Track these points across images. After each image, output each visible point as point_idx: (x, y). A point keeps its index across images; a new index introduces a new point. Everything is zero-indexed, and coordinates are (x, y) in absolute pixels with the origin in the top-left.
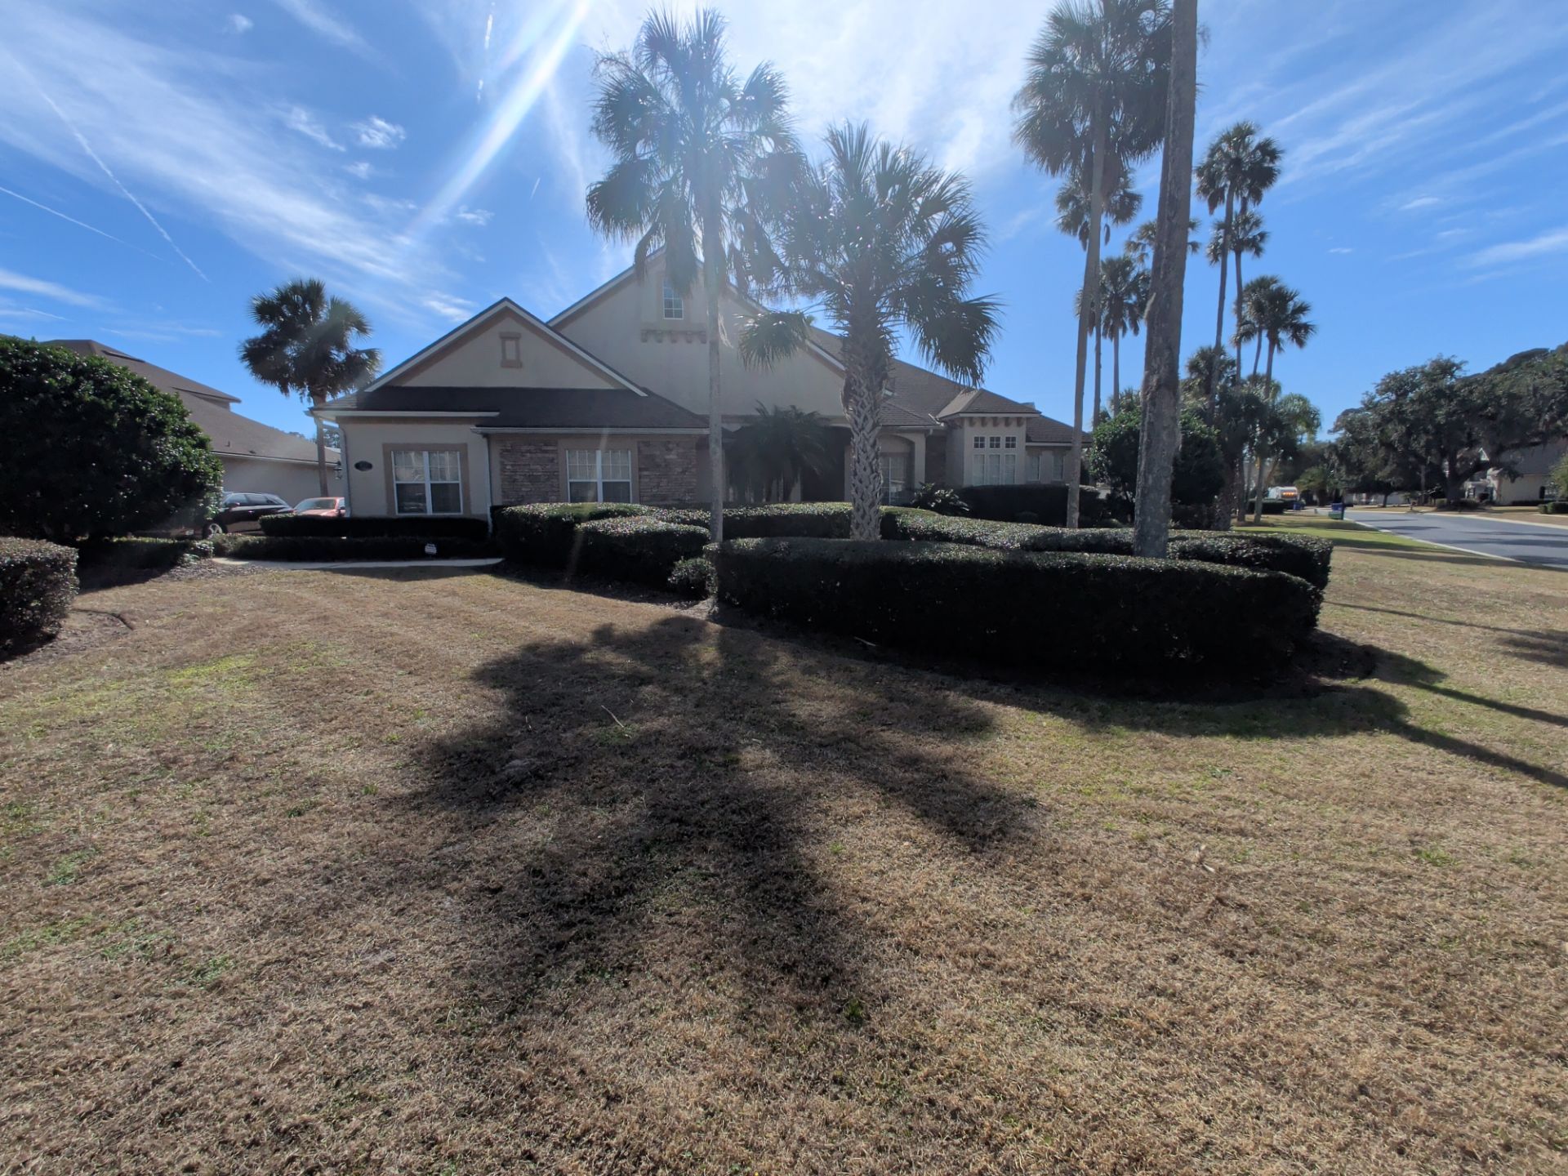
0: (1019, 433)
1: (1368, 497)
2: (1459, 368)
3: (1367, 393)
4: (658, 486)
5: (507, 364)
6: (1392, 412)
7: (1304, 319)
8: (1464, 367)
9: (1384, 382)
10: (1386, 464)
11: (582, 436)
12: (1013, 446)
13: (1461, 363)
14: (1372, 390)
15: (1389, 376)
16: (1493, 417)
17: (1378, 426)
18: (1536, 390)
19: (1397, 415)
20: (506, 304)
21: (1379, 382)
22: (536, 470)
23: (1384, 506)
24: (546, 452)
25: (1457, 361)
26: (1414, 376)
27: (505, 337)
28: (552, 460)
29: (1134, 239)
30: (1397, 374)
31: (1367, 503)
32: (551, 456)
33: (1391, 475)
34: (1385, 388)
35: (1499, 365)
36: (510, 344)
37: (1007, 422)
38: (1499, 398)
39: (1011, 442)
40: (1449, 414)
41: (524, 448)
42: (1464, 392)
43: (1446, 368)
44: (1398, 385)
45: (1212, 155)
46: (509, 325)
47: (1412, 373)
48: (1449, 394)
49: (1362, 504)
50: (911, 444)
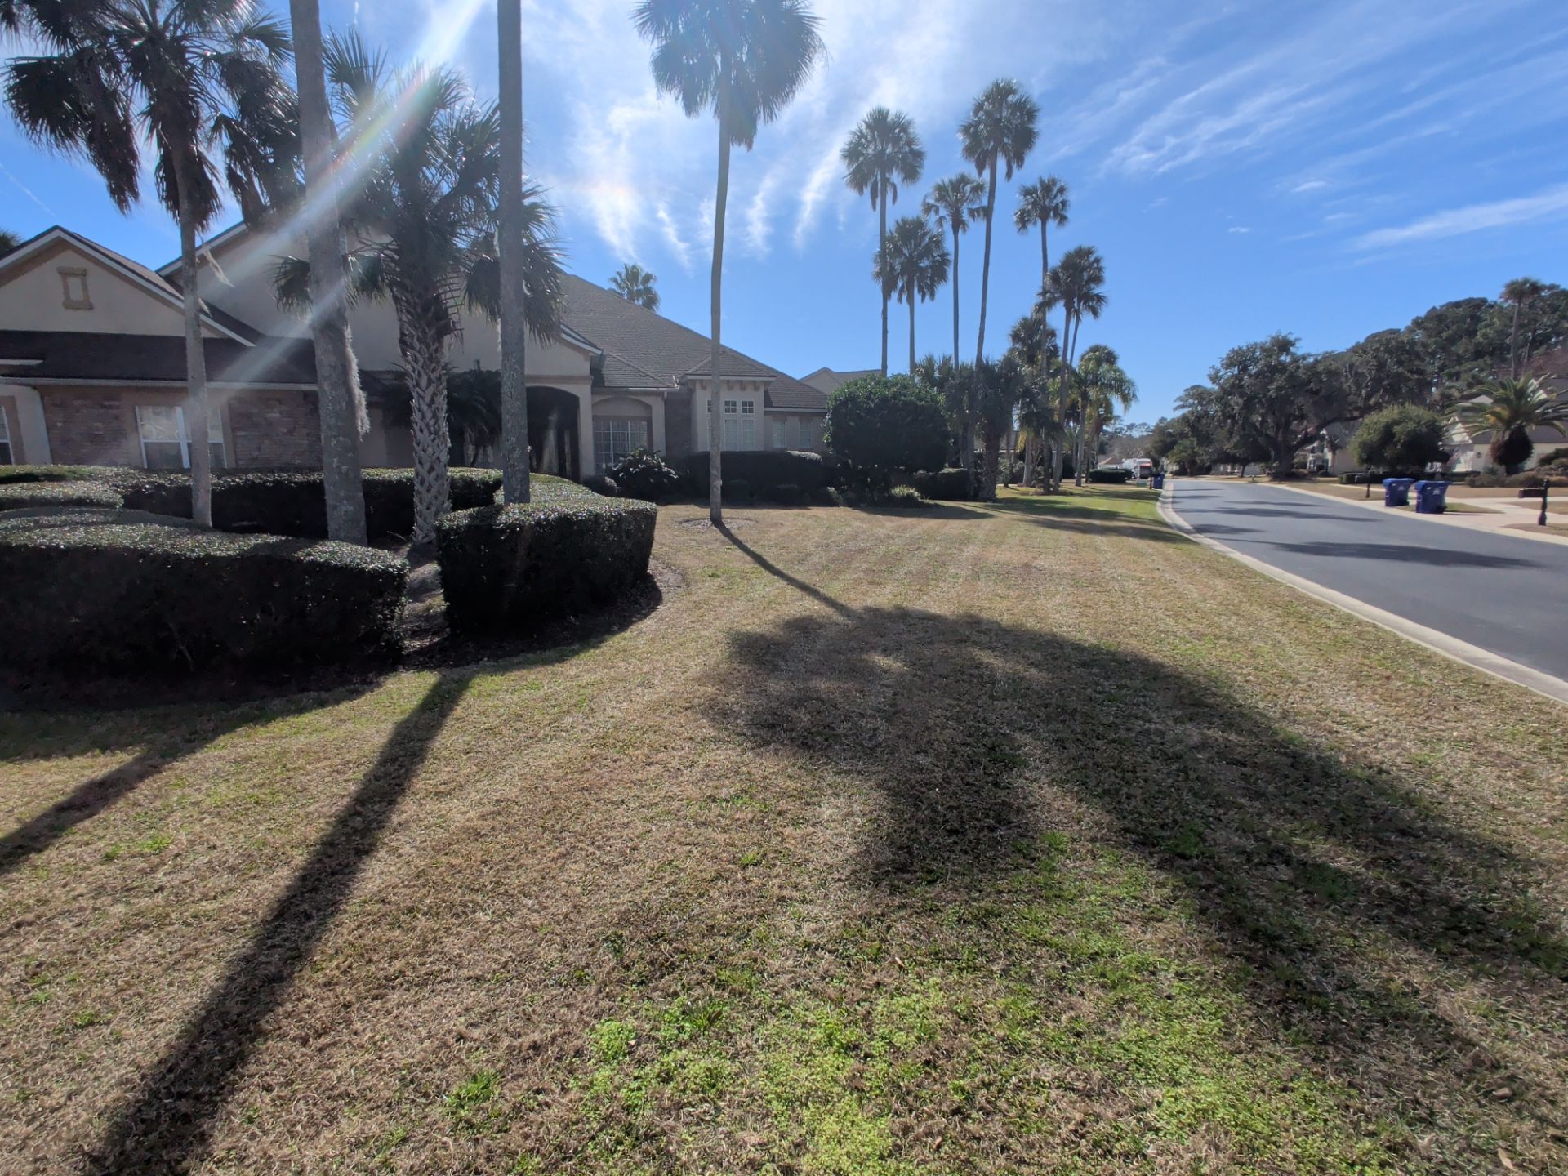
0: (757, 398)
1: (1233, 468)
2: (1293, 345)
3: (1213, 367)
4: (259, 449)
5: (70, 305)
6: (1233, 386)
7: (1098, 290)
8: (1297, 345)
9: (1229, 358)
10: (1231, 437)
11: (158, 390)
12: (751, 411)
13: (1296, 340)
14: (1218, 365)
15: (1233, 351)
16: (1317, 393)
17: (1220, 399)
18: (1351, 366)
19: (1235, 387)
20: (57, 233)
21: (1224, 356)
22: (98, 430)
23: (1242, 476)
24: (111, 407)
25: (1292, 338)
26: (1254, 352)
27: (65, 274)
28: (117, 418)
29: (931, 201)
30: (1240, 349)
31: (1232, 473)
32: (115, 412)
33: (1235, 446)
34: (1230, 363)
35: (1358, 345)
36: (74, 282)
37: (743, 386)
38: (1319, 373)
39: (748, 407)
40: (1279, 388)
41: (77, 403)
42: (1291, 368)
43: (1284, 345)
44: (1239, 359)
45: (976, 113)
46: (67, 259)
47: (1252, 349)
48: (1281, 369)
49: (1228, 474)
50: (648, 407)
